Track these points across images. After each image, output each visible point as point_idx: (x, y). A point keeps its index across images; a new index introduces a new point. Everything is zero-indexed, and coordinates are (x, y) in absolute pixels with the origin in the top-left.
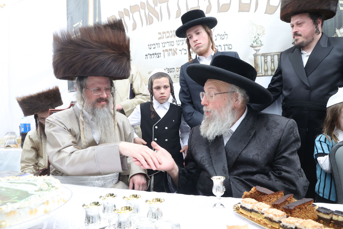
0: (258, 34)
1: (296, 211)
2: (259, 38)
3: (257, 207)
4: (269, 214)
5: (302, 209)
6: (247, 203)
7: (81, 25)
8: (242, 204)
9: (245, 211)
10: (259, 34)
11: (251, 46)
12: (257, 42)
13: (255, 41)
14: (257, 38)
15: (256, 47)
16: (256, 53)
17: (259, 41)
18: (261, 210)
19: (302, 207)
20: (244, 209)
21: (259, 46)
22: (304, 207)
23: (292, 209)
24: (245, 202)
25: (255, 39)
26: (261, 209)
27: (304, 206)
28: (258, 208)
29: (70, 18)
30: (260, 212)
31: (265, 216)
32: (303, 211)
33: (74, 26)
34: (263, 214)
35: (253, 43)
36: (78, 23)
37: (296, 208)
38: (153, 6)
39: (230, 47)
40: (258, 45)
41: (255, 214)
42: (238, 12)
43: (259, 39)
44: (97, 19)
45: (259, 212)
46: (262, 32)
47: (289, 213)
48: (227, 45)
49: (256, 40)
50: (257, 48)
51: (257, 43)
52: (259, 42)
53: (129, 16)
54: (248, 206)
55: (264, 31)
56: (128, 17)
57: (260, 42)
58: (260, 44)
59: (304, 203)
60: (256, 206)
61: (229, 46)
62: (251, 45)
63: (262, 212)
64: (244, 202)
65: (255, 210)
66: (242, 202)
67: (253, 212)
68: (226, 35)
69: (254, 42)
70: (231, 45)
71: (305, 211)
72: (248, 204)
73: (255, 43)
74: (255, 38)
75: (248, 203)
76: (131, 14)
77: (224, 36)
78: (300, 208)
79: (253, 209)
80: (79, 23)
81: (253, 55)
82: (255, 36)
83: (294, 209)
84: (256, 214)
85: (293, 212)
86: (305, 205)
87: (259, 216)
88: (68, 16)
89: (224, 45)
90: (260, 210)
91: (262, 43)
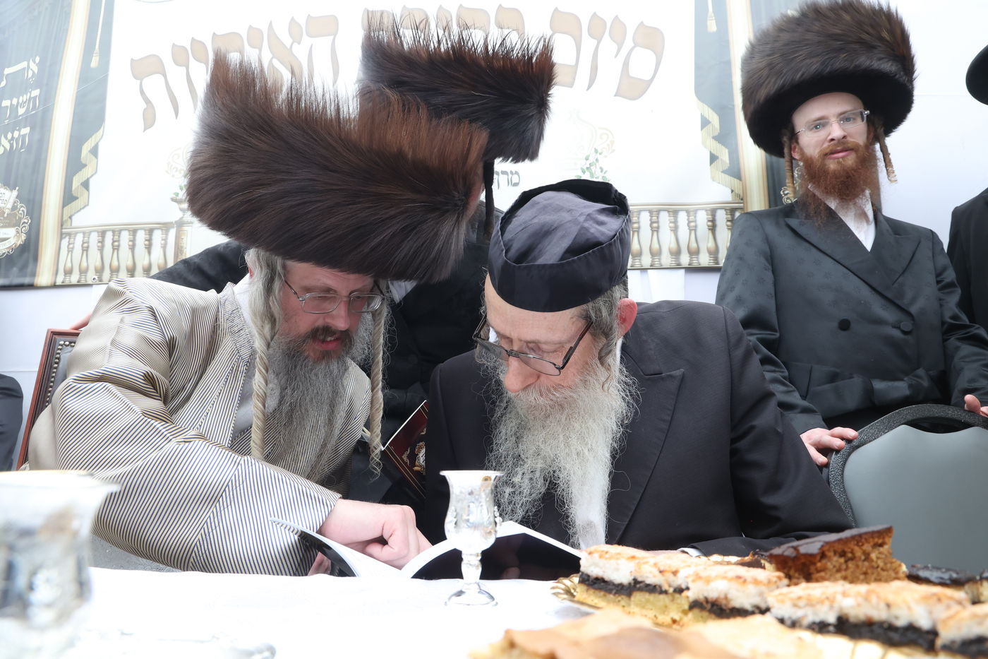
0: (596, 151)
1: (829, 565)
2: (597, 160)
3: (655, 565)
4: (708, 581)
5: (852, 559)
7: (33, 72)
8: (590, 566)
9: (602, 593)
10: (599, 151)
12: (593, 172)
13: (587, 168)
14: (592, 160)
17: (598, 168)
18: (675, 573)
19: (852, 552)
20: (600, 589)
22: (858, 553)
23: (812, 556)
24: (601, 557)
25: (588, 162)
26: (674, 569)
27: (857, 545)
28: (662, 568)
30: (670, 586)
31: (692, 599)
32: (857, 566)
33: (7, 71)
34: (684, 590)
36: (24, 64)
37: (829, 550)
39: (515, 179)
41: (648, 601)
43: (597, 164)
44: (94, 58)
45: (665, 587)
46: (608, 145)
47: (797, 575)
48: (504, 173)
49: (588, 166)
52: (599, 175)
53: (206, 64)
55: (612, 142)
57: (602, 172)
61: (510, 176)
63: (680, 581)
64: (596, 555)
65: (648, 581)
66: (590, 556)
67: (640, 590)
69: (584, 173)
71: (864, 569)
72: (618, 561)
74: (587, 159)
78: (843, 554)
79: (640, 579)
80: (28, 64)
82: (586, 155)
83: (823, 555)
84: (652, 597)
85: (819, 565)
87: (666, 607)
90: (671, 577)
91: (605, 175)
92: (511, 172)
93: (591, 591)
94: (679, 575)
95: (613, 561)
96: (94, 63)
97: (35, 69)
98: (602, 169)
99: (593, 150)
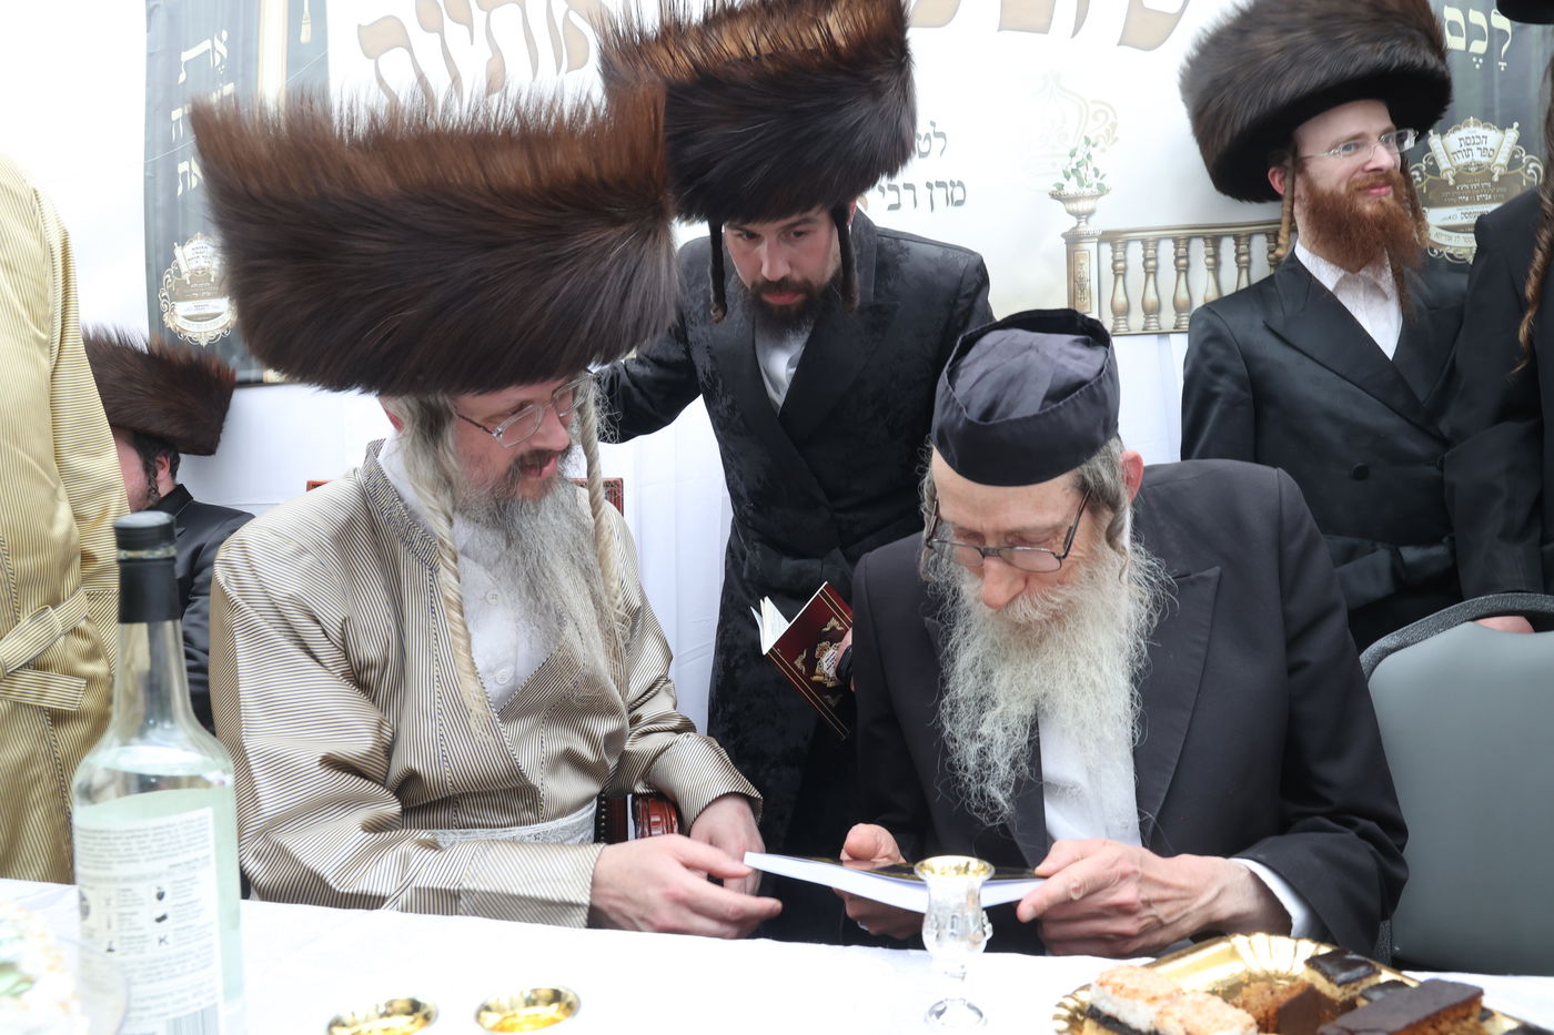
0: (1087, 141)
2: (1089, 156)
3: (1181, 1021)
6: (1126, 996)
7: (222, 57)
8: (1101, 999)
10: (1093, 141)
11: (1053, 196)
12: (1083, 176)
13: (1073, 170)
14: (1080, 156)
15: (1075, 199)
16: (1077, 227)
17: (1091, 169)
21: (1092, 197)
24: (1114, 992)
25: (1075, 160)
29: (161, 16)
33: (186, 56)
35: (1062, 180)
36: (206, 45)
39: (958, 194)
40: (1087, 191)
42: (999, 30)
43: (1089, 163)
44: (305, 27)
46: (1107, 130)
48: (940, 184)
49: (1075, 167)
50: (1082, 206)
51: (1081, 182)
52: (1091, 179)
53: (470, 26)
54: (1134, 1011)
55: (1114, 126)
56: (464, 30)
57: (1097, 175)
58: (1095, 185)
60: (1178, 1015)
61: (950, 188)
62: (1055, 189)
68: (941, 135)
69: (1068, 177)
70: (960, 184)
72: (1134, 1002)
73: (1074, 179)
74: (1073, 155)
75: (1135, 998)
76: (479, 17)
77: (927, 142)
80: (213, 44)
81: (1064, 236)
82: (1072, 147)
88: (152, 4)
89: (929, 185)
91: (1103, 181)
92: (952, 183)
96: (305, 37)
97: (224, 51)
98: (1097, 172)
99: (1083, 139)
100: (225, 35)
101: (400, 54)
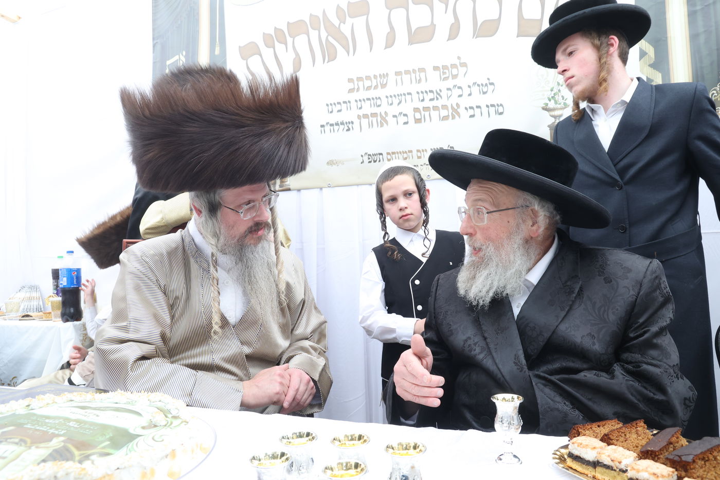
0: (559, 84)
1: (697, 466)
2: (559, 91)
3: (609, 456)
4: (638, 471)
5: (708, 461)
6: (583, 447)
7: (182, 62)
8: (573, 449)
9: (580, 464)
11: (544, 109)
12: (557, 99)
13: (552, 97)
14: (555, 90)
15: (554, 110)
17: (560, 96)
18: (620, 463)
19: (708, 457)
20: (579, 461)
21: (561, 109)
22: (711, 457)
23: (688, 462)
24: (578, 446)
25: (553, 92)
26: (619, 461)
27: (711, 454)
28: (613, 459)
29: (158, 47)
30: (617, 468)
31: (629, 477)
32: (711, 464)
33: (168, 63)
34: (625, 471)
35: (548, 102)
36: (177, 57)
37: (697, 459)
38: (336, 22)
39: (501, 110)
40: (559, 106)
41: (605, 472)
42: (517, 37)
43: (559, 94)
44: (216, 48)
45: (615, 468)
47: (680, 469)
48: (493, 106)
49: (553, 95)
50: (556, 113)
51: (556, 102)
52: (561, 100)
53: (286, 44)
54: (587, 453)
56: (283, 46)
57: (563, 99)
58: (562, 103)
59: (712, 448)
60: (607, 454)
61: (497, 107)
62: (544, 106)
63: (622, 466)
64: (576, 445)
65: (605, 463)
66: (573, 445)
67: (601, 466)
68: (492, 84)
69: (550, 100)
70: (501, 105)
71: (714, 465)
72: (588, 449)
73: (553, 101)
74: (552, 90)
75: (586, 448)
76: (289, 40)
77: (486, 87)
78: (703, 459)
79: (600, 461)
80: (179, 57)
81: (549, 126)
82: (552, 87)
83: (694, 461)
84: (607, 471)
85: (692, 467)
86: (713, 452)
87: (615, 477)
88: (155, 42)
89: (487, 106)
90: (618, 464)
91: (566, 102)
92: (498, 105)
93: (574, 462)
94: (622, 464)
95: (584, 449)
96: (217, 52)
97: (184, 60)
98: (563, 97)
99: (556, 83)
100: (184, 53)
101: (257, 57)
